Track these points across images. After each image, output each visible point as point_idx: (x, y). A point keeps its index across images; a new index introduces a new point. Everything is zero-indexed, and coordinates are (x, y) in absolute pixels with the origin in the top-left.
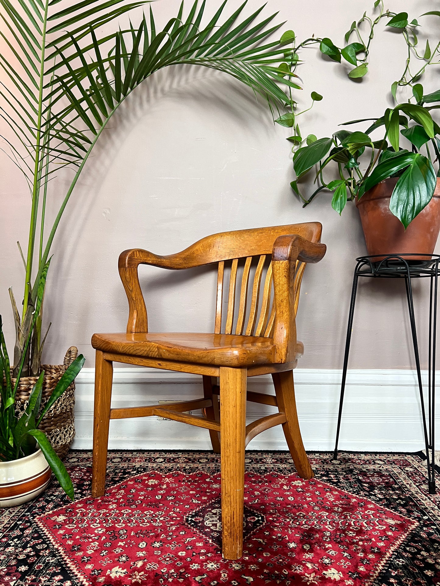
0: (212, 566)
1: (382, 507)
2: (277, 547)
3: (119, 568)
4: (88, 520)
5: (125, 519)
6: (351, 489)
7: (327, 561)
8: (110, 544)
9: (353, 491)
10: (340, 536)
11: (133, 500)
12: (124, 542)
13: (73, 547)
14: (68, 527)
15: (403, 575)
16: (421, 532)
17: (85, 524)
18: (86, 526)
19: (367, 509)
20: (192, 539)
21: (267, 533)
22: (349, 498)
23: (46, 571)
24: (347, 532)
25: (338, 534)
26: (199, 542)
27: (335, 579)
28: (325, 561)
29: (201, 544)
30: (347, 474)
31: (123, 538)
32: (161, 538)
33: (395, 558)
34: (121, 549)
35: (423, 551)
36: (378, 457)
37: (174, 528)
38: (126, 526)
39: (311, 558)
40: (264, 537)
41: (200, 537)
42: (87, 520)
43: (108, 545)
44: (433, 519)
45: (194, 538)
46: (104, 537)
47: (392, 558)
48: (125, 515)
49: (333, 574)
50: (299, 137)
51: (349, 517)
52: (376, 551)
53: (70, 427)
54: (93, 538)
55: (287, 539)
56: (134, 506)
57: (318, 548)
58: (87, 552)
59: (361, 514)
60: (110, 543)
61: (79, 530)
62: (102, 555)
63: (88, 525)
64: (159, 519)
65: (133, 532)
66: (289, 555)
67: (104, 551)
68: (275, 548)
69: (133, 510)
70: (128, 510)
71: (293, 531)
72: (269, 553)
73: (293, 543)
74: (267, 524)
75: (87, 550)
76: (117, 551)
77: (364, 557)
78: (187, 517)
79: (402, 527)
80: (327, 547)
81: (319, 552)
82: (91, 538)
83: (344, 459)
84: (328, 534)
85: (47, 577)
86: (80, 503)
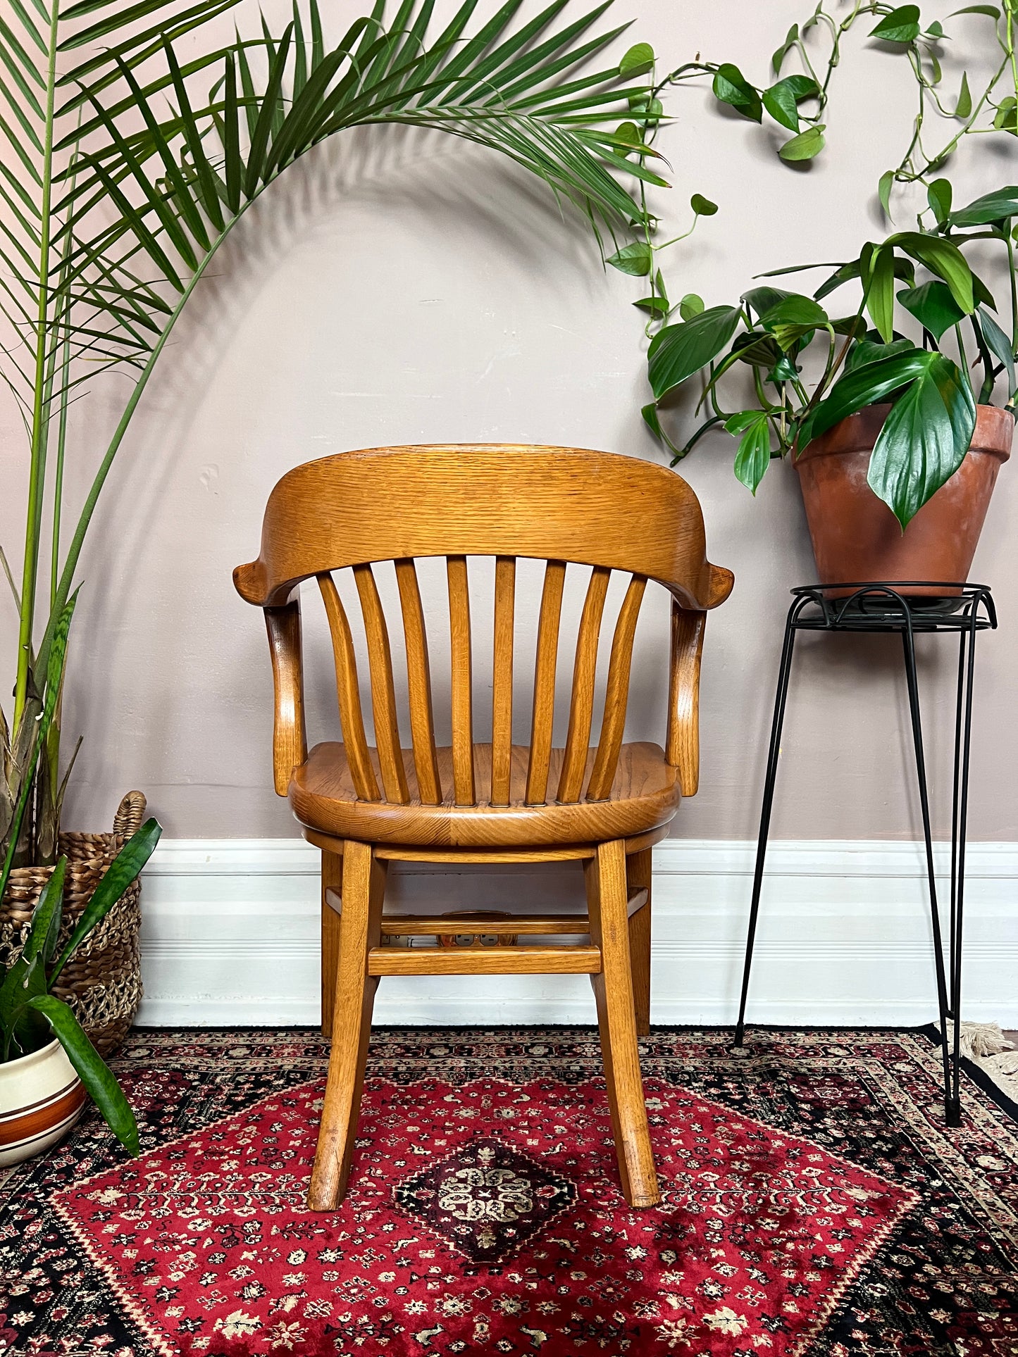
0: (454, 1306)
1: (841, 1159)
2: (602, 1257)
3: (242, 1314)
4: (172, 1198)
5: (257, 1196)
6: (772, 1117)
7: (713, 1290)
8: (222, 1256)
9: (777, 1122)
10: (743, 1230)
11: (278, 1150)
12: (255, 1252)
13: (139, 1265)
14: (125, 1217)
15: (883, 1321)
16: (926, 1219)
17: (166, 1210)
18: (167, 1214)
19: (806, 1163)
20: (409, 1241)
21: (580, 1226)
22: (767, 1139)
23: (75, 1325)
24: (759, 1221)
25: (741, 1224)
26: (427, 1249)
27: (730, 1333)
28: (709, 1290)
29: (429, 1255)
30: (764, 1081)
31: (253, 1242)
32: (340, 1239)
33: (866, 1282)
34: (248, 1269)
35: (929, 1263)
36: (834, 1039)
37: (369, 1217)
38: (260, 1212)
39: (678, 1283)
40: (573, 1235)
41: (428, 1236)
42: (169, 1199)
43: (219, 1258)
44: (953, 1186)
45: (416, 1240)
46: (209, 1241)
47: (858, 1280)
48: (258, 1185)
49: (727, 1321)
50: (663, 299)
51: (765, 1185)
52: (824, 1263)
53: (129, 978)
54: (184, 1242)
55: (626, 1238)
56: (278, 1163)
57: (695, 1258)
58: (169, 1276)
59: (791, 1177)
60: (224, 1254)
61: (150, 1222)
62: (204, 1282)
63: (171, 1212)
65: (275, 1227)
66: (628, 1277)
67: (207, 1274)
68: (598, 1260)
69: (275, 1174)
70: (264, 1174)
71: (640, 1219)
72: (583, 1273)
73: (639, 1248)
74: (581, 1203)
75: (170, 1273)
76: (239, 1273)
77: (796, 1278)
78: (399, 1188)
79: (882, 1207)
80: (714, 1256)
81: (695, 1267)
82: (178, 1242)
83: (759, 1045)
84: (717, 1225)
85: (78, 1339)
86: (154, 1157)
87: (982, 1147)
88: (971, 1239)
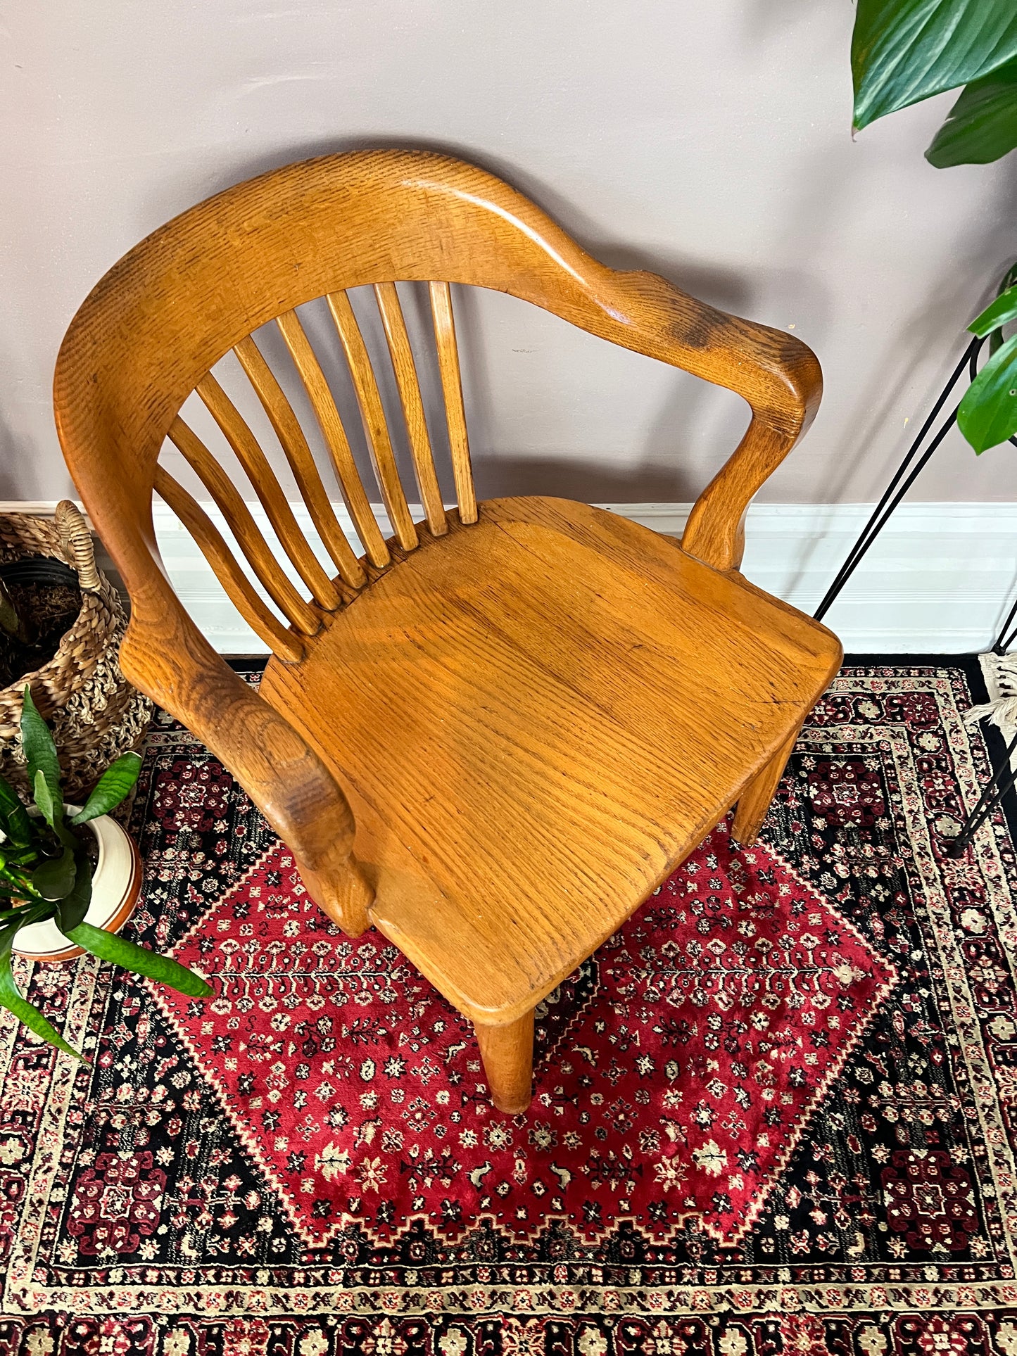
0: (498, 1137)
2: (617, 1072)
3: (334, 1148)
4: (250, 982)
5: (322, 977)
6: (786, 842)
7: (704, 1116)
8: (307, 1068)
9: (789, 852)
10: (738, 1032)
12: (332, 1063)
13: (241, 1081)
14: (216, 1010)
15: (833, 1161)
16: (897, 1012)
17: (248, 1000)
18: (250, 1006)
19: (806, 926)
20: (459, 1048)
21: (601, 1027)
22: (776, 881)
23: (207, 1163)
24: (753, 1016)
25: (736, 1023)
26: (473, 1058)
27: (713, 1172)
28: (701, 1116)
29: (475, 1067)
31: (329, 1049)
32: (400, 1045)
33: (829, 1109)
34: (330, 1087)
35: (886, 1079)
36: (869, 681)
37: (422, 1011)
38: (328, 1004)
39: (677, 1107)
40: (594, 1042)
41: (473, 1041)
42: (248, 983)
43: (304, 1071)
44: (930, 959)
45: (463, 1046)
46: (292, 1046)
47: (823, 1106)
48: (321, 961)
49: (712, 1159)
51: (764, 961)
52: (799, 1079)
54: (272, 1048)
55: (638, 1043)
56: (334, 925)
57: (693, 1074)
58: (268, 1097)
59: (790, 945)
60: (307, 1065)
61: (239, 1019)
63: (253, 1003)
64: (389, 976)
65: (344, 1026)
66: (637, 1099)
67: (299, 1093)
68: (613, 1076)
69: (334, 942)
70: (324, 943)
71: (651, 1014)
72: (601, 1095)
73: (648, 1057)
74: (602, 992)
75: (268, 1092)
76: (323, 1092)
77: (773, 1101)
79: (861, 990)
80: (709, 1069)
81: (693, 1085)
82: (265, 1048)
84: (716, 1023)
85: (213, 1181)
86: (221, 914)
87: (972, 893)
88: (928, 1045)
